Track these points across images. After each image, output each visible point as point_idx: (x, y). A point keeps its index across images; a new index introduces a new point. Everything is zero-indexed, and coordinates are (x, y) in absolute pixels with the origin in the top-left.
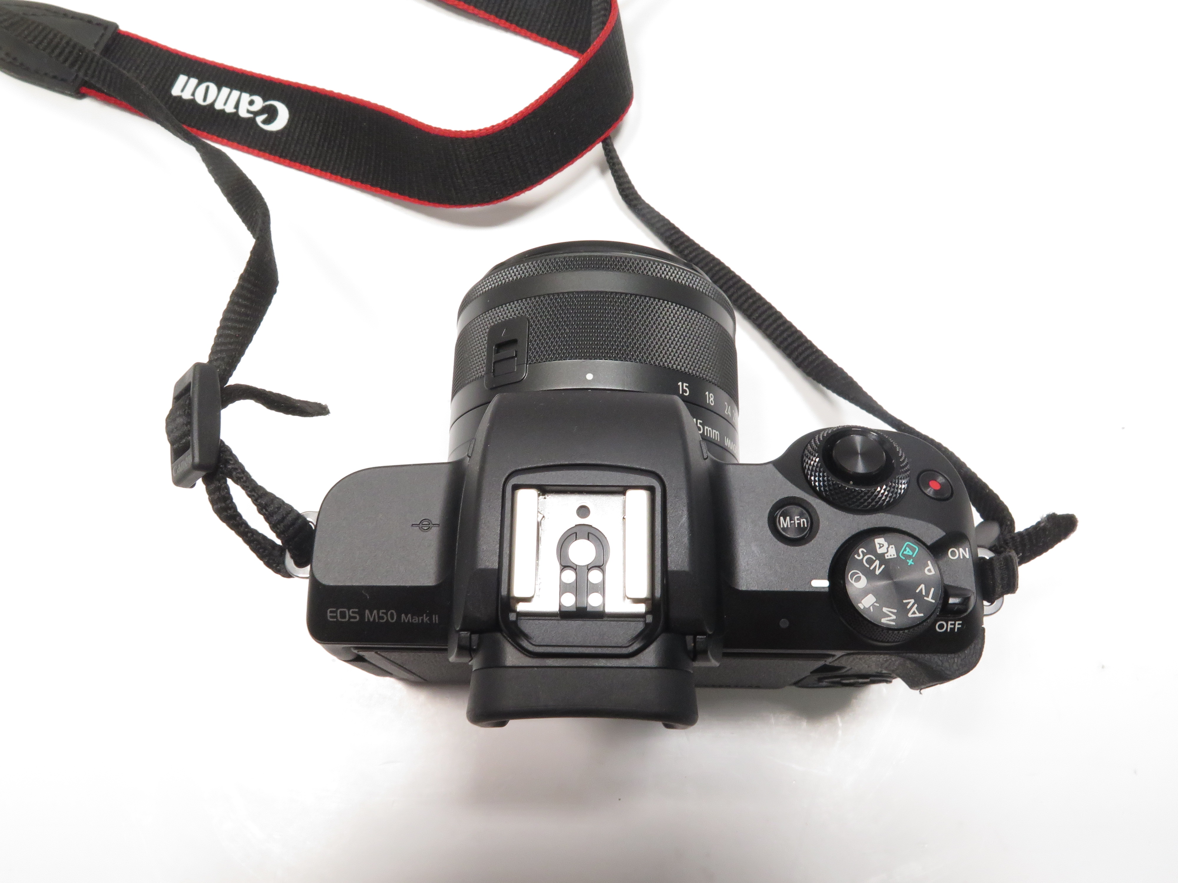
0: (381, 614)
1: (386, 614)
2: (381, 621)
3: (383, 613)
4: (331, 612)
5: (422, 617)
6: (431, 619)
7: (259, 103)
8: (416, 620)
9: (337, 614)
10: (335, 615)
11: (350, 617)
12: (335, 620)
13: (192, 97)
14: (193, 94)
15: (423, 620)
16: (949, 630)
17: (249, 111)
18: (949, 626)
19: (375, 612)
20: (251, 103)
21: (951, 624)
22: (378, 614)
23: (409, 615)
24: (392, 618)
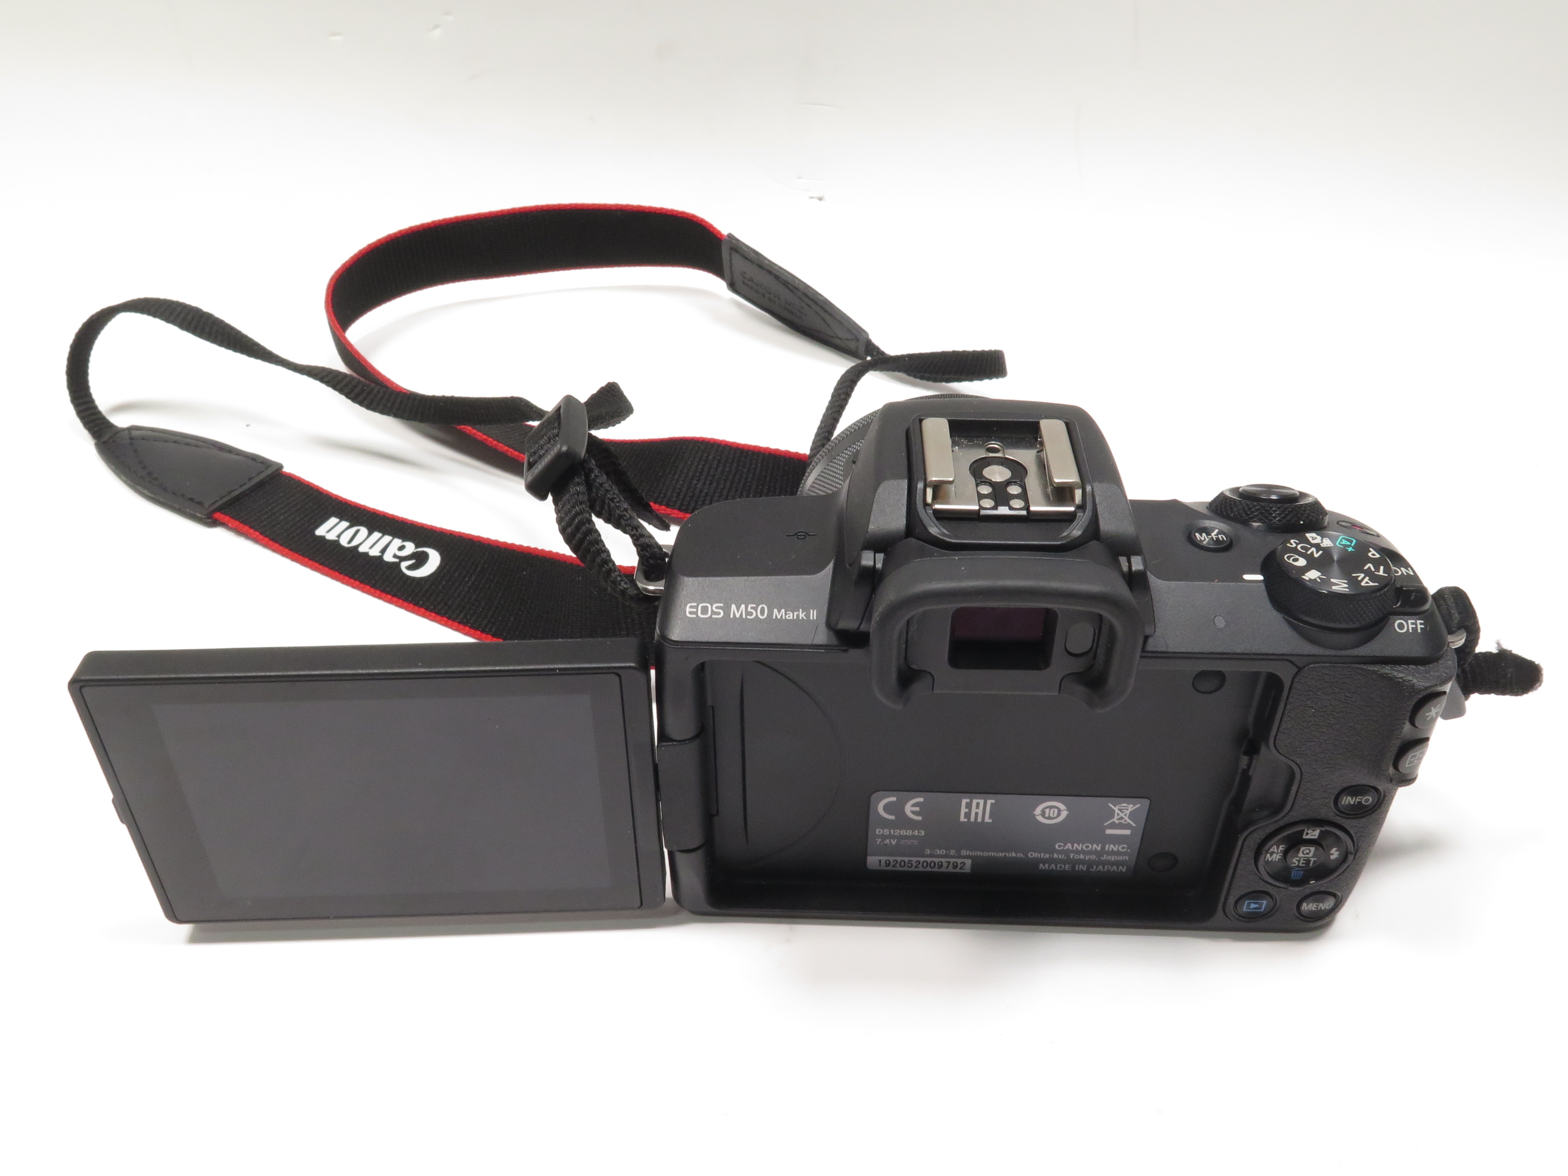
0: (749, 610)
1: (755, 609)
2: (749, 617)
3: (752, 608)
4: (691, 607)
5: (798, 613)
6: (808, 615)
7: (410, 548)
8: (790, 616)
9: (697, 610)
10: (695, 610)
11: (713, 613)
12: (694, 616)
13: (337, 539)
14: (339, 536)
15: (798, 616)
16: (1411, 631)
17: (395, 556)
18: (1411, 626)
19: (743, 606)
20: (401, 548)
21: (1412, 624)
22: (746, 608)
23: (783, 611)
24: (762, 613)
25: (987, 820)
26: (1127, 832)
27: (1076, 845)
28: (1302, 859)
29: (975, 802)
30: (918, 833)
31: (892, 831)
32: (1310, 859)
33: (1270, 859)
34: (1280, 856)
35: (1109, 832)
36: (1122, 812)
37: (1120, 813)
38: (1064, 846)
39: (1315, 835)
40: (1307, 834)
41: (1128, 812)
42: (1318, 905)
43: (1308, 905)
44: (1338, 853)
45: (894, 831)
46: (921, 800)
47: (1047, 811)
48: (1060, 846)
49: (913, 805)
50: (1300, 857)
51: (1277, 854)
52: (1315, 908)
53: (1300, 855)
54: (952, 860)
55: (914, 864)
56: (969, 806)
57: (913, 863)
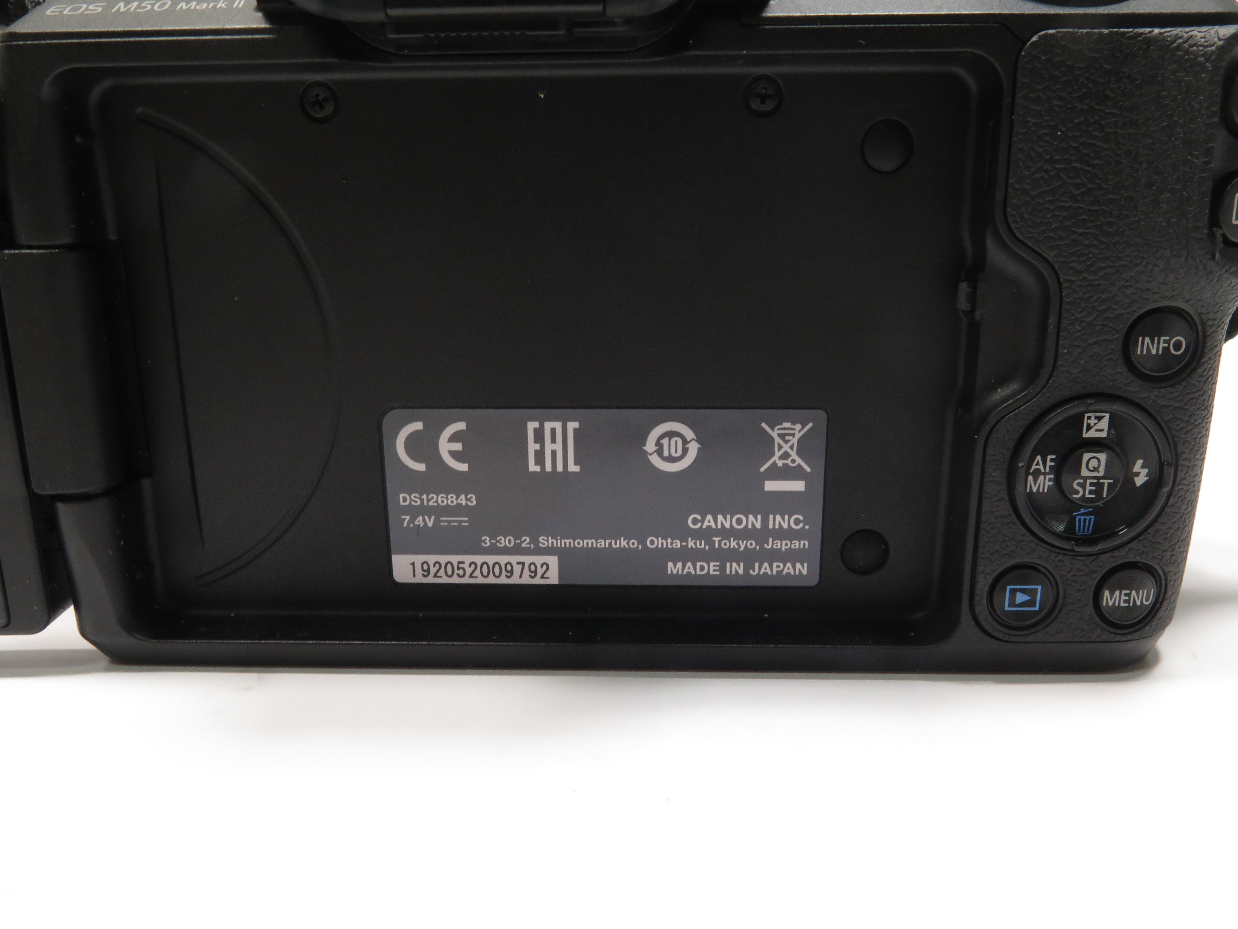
25: (573, 468)
26: (798, 486)
27: (720, 518)
28: (1089, 481)
29: (548, 426)
30: (466, 499)
31: (424, 497)
32: (1101, 481)
33: (1035, 489)
34: (1050, 480)
35: (771, 486)
36: (787, 442)
37: (782, 443)
38: (702, 521)
39: (1102, 430)
40: (1089, 427)
41: (794, 441)
42: (1129, 595)
43: (1112, 594)
44: (1146, 470)
45: (427, 497)
46: (461, 426)
47: (665, 441)
48: (695, 521)
49: (453, 438)
50: (1086, 479)
51: (1045, 474)
52: (1125, 601)
53: (1084, 472)
54: (527, 559)
55: (469, 571)
56: (539, 436)
57: (466, 566)
